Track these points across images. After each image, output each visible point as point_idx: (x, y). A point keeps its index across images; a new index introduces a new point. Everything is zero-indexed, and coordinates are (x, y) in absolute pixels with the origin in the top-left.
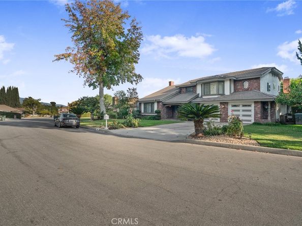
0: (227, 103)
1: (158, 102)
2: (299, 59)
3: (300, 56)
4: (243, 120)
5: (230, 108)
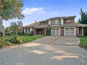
0: (64, 28)
1: (32, 28)
2: (80, 14)
3: (81, 13)
4: (71, 35)
5: (65, 30)
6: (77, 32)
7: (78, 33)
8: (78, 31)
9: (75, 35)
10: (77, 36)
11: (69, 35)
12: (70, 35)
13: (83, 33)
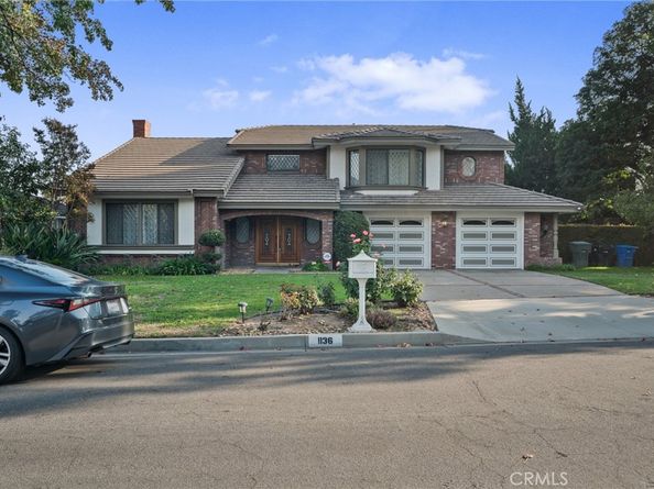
2: (513, 119)
3: (517, 114)
4: (495, 262)
5: (460, 229)
6: (528, 244)
7: (537, 248)
8: (536, 236)
9: (520, 264)
10: (528, 268)
11: (483, 262)
12: (489, 266)
13: (556, 252)
